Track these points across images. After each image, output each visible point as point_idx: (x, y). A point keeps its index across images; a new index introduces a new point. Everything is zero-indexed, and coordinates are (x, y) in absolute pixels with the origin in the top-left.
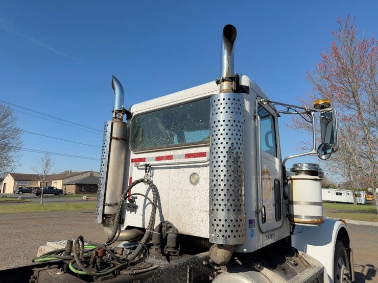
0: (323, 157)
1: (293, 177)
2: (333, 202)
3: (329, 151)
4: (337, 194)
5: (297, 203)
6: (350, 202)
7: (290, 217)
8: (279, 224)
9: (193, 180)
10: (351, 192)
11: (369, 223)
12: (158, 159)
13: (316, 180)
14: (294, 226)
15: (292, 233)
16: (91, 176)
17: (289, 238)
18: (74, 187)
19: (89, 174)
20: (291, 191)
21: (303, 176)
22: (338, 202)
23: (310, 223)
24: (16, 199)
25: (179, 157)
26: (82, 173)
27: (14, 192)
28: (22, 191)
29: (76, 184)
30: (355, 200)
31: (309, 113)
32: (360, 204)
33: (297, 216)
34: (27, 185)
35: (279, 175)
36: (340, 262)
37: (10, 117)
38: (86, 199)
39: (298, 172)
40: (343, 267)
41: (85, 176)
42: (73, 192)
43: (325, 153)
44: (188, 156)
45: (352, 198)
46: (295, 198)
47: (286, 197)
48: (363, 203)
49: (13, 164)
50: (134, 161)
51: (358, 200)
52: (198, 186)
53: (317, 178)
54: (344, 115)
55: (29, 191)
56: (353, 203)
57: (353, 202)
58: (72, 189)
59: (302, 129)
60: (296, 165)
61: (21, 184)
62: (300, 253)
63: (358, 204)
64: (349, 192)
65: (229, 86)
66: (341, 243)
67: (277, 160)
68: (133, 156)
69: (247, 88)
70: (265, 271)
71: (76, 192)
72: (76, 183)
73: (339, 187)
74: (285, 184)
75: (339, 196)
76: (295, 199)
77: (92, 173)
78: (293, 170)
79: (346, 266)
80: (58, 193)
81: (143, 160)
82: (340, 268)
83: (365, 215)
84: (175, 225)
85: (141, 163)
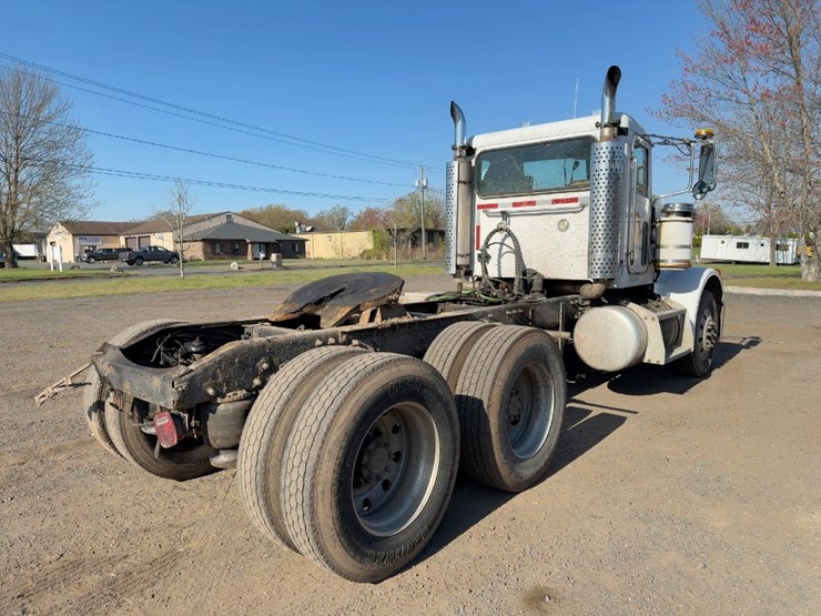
0: (699, 196)
1: (662, 219)
2: (729, 262)
3: (704, 190)
4: (740, 245)
5: (664, 247)
6: (763, 260)
7: (656, 262)
8: (644, 269)
9: (562, 227)
10: (767, 241)
11: (780, 292)
12: (515, 205)
13: (688, 221)
14: (658, 272)
15: (655, 281)
16: (228, 222)
17: (652, 285)
18: (199, 245)
19: (223, 220)
20: (659, 234)
21: (674, 217)
22: (738, 263)
23: (676, 267)
24: (106, 272)
25: (545, 202)
26: (211, 217)
27: (77, 258)
28: (94, 256)
29: (203, 240)
30: (773, 256)
31: (689, 144)
32: (784, 264)
33: (663, 261)
34: (102, 245)
35: (647, 218)
36: (706, 312)
37: (55, 102)
38: (236, 268)
39: (668, 214)
40: (709, 318)
41: (216, 222)
42: (199, 255)
43: (701, 192)
44: (557, 201)
45: (769, 252)
46: (663, 241)
47: (652, 242)
48: (790, 262)
49: (83, 201)
50: (480, 207)
51: (780, 256)
52: (567, 232)
53: (690, 219)
54: (766, 86)
55: (110, 255)
56: (768, 264)
57: (768, 261)
58: (196, 250)
59: (679, 119)
60: (667, 206)
61: (87, 243)
62: (663, 298)
63: (778, 264)
64: (763, 241)
65: (610, 132)
66: (710, 294)
67: (647, 201)
68: (479, 201)
69: (627, 129)
70: (632, 305)
71: (207, 256)
72: (204, 237)
73: (748, 231)
74: (653, 227)
75: (742, 250)
76: (662, 243)
77: (229, 217)
78: (663, 211)
79: (713, 317)
80: (169, 258)
81: (495, 206)
82: (705, 318)
83: (779, 280)
84: (539, 271)
85: (492, 210)
